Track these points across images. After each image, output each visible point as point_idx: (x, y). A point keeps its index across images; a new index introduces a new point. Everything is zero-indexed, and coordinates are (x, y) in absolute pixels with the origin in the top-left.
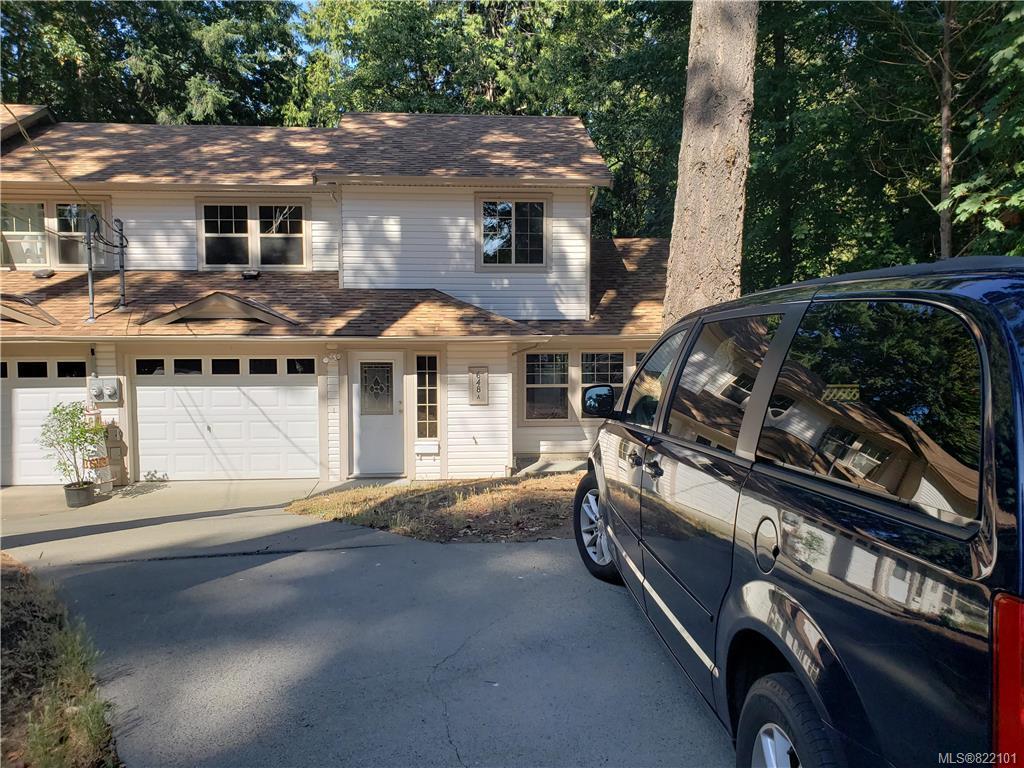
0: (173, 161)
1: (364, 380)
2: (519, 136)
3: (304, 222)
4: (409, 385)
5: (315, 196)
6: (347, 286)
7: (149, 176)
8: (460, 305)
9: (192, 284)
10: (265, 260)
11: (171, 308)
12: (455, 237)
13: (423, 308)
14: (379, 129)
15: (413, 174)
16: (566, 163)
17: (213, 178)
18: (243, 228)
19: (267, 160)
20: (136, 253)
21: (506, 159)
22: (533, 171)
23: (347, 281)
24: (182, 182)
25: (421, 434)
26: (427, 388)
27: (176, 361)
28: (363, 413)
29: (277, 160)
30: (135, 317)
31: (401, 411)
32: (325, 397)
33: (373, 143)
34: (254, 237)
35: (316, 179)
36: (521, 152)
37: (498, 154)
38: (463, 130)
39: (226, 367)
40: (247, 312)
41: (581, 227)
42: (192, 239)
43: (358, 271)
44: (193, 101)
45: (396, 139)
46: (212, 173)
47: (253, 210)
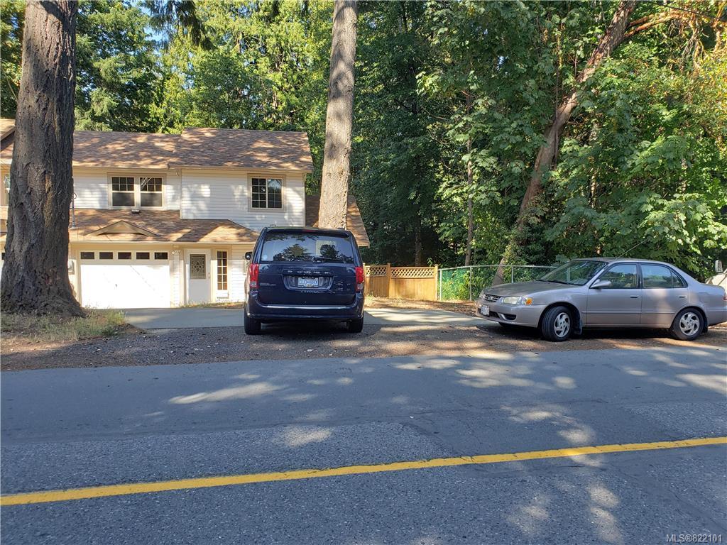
0: (94, 153)
1: (191, 263)
2: (273, 144)
3: (163, 186)
4: (213, 266)
5: (168, 173)
6: (184, 218)
8: (239, 227)
9: (105, 216)
10: (142, 205)
11: (96, 228)
13: (220, 229)
14: (201, 138)
15: (216, 165)
16: (293, 160)
17: (116, 164)
18: (131, 188)
19: (142, 154)
20: (76, 200)
21: (262, 157)
22: (276, 165)
23: (183, 215)
25: (220, 288)
26: (222, 266)
27: (100, 253)
28: (190, 279)
29: (149, 154)
30: (80, 232)
31: (209, 278)
32: (172, 270)
34: (137, 193)
35: (169, 167)
36: (272, 154)
37: (260, 154)
39: (124, 256)
40: (134, 229)
41: (298, 192)
42: (104, 193)
43: (188, 211)
44: (95, 103)
45: (210, 145)
46: (115, 161)
47: (137, 180)
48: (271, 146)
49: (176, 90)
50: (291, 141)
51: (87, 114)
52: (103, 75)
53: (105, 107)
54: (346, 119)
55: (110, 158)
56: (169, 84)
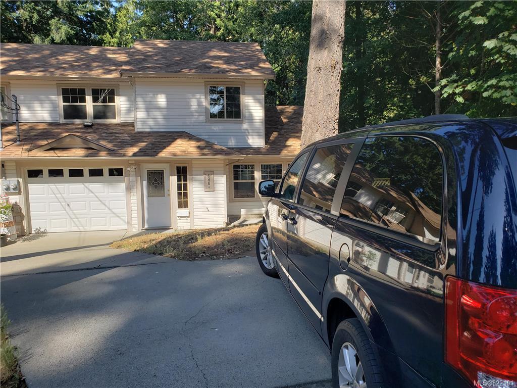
0: (43, 64)
1: (149, 179)
2: (227, 53)
3: (116, 97)
4: (172, 181)
5: (121, 83)
6: (139, 130)
7: (30, 72)
8: (199, 140)
9: (55, 130)
10: (96, 117)
11: (45, 142)
12: (194, 105)
13: (179, 142)
14: (154, 48)
15: (172, 72)
16: (250, 67)
17: (66, 73)
18: (83, 100)
19: (95, 64)
20: (25, 113)
21: (220, 64)
22: (234, 70)
23: (139, 128)
24: (48, 75)
25: (180, 206)
26: (182, 183)
27: (49, 170)
28: (149, 196)
29: (100, 64)
30: (25, 147)
31: (169, 195)
32: (129, 188)
33: (150, 56)
34: (89, 105)
35: (121, 74)
36: (228, 61)
37: (216, 62)
38: (198, 49)
39: (76, 173)
40: (85, 144)
41: (258, 101)
42: (55, 106)
43: (144, 122)
44: (54, 32)
45: (163, 53)
46: (65, 71)
47: (88, 91)
51: (47, 40)
53: (63, 34)
55: (59, 68)
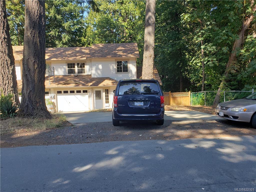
0: (61, 55)
1: (96, 94)
3: (85, 66)
4: (104, 94)
5: (87, 61)
6: (93, 77)
7: (58, 58)
8: (113, 80)
9: (65, 78)
10: (78, 73)
11: (62, 82)
12: (111, 68)
13: (106, 81)
14: (98, 47)
15: (104, 57)
16: (131, 53)
18: (74, 67)
19: (78, 54)
20: (56, 73)
21: (121, 53)
22: (125, 55)
23: (93, 76)
24: (63, 60)
25: (106, 103)
26: (107, 95)
27: (64, 91)
28: (96, 100)
29: (80, 54)
30: (56, 84)
31: (103, 99)
32: (89, 97)
33: (97, 51)
34: (76, 69)
35: (87, 58)
36: (124, 51)
38: (114, 47)
39: (72, 92)
40: (75, 82)
41: (134, 65)
42: (65, 69)
43: (94, 74)
44: (63, 39)
45: (101, 49)
46: (68, 58)
47: (76, 64)
48: (124, 49)
49: (90, 32)
50: (131, 46)
51: (61, 42)
52: (66, 28)
53: (67, 39)
54: (152, 35)
55: (66, 57)
56: (88, 30)
